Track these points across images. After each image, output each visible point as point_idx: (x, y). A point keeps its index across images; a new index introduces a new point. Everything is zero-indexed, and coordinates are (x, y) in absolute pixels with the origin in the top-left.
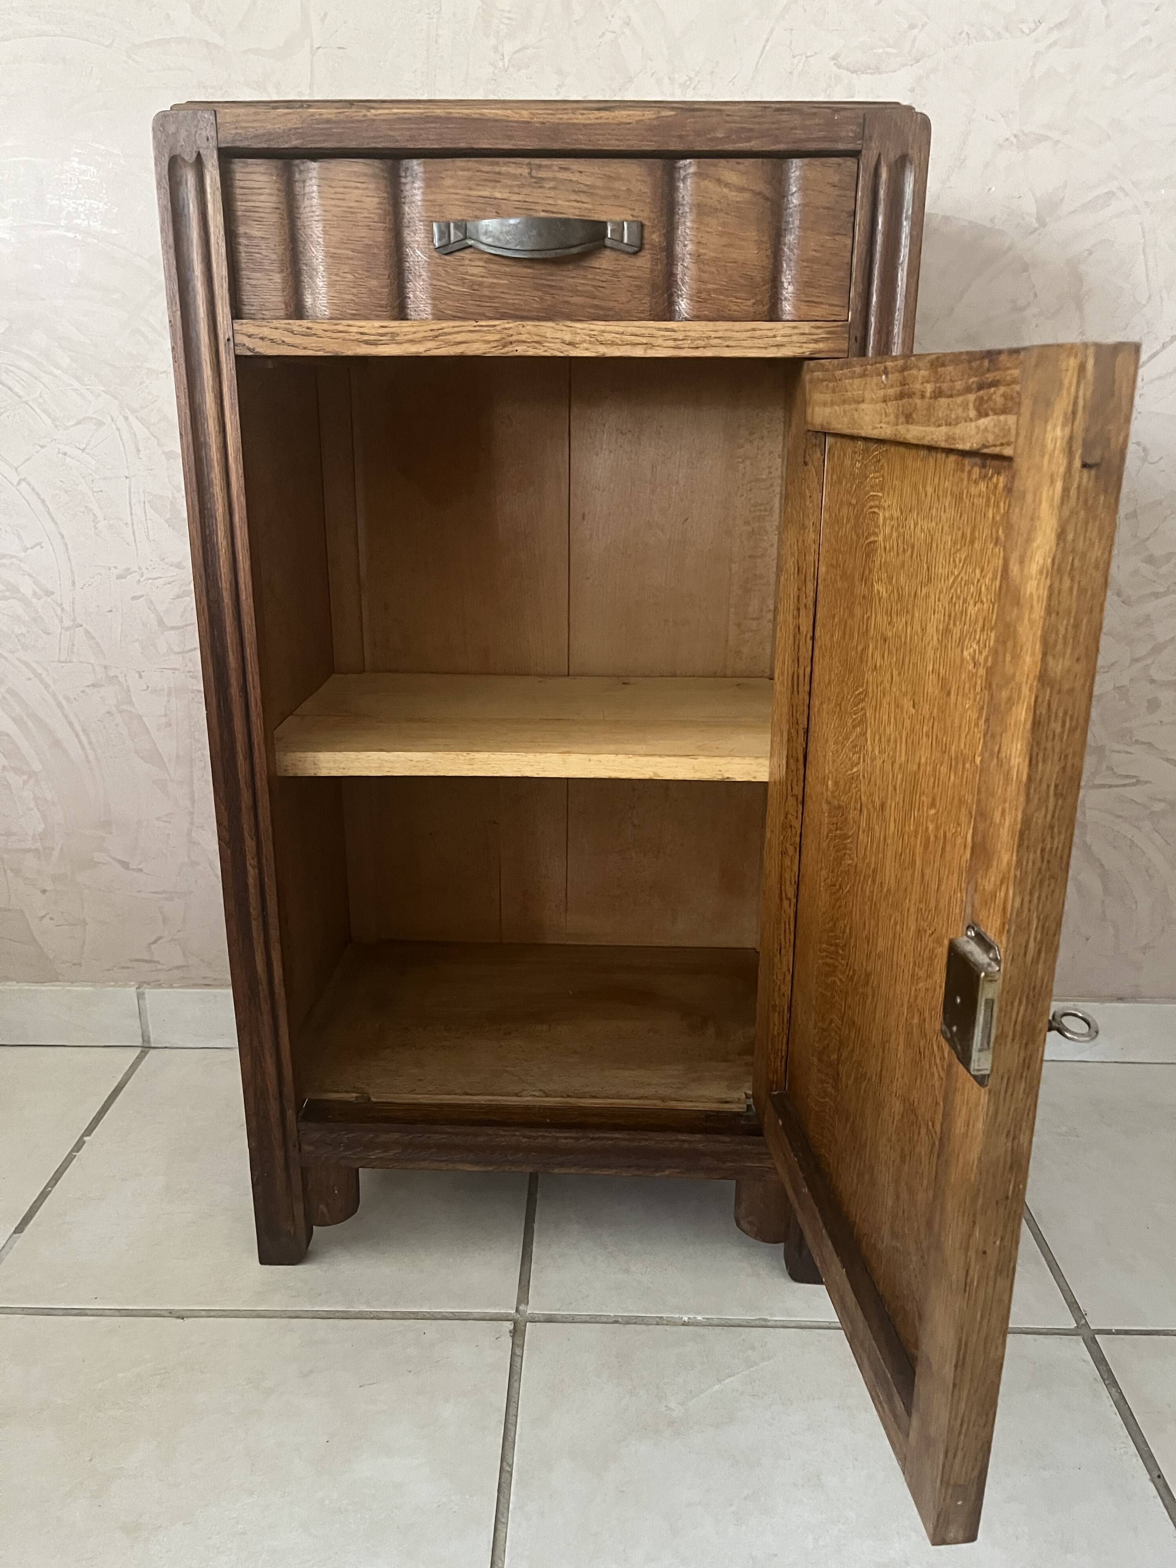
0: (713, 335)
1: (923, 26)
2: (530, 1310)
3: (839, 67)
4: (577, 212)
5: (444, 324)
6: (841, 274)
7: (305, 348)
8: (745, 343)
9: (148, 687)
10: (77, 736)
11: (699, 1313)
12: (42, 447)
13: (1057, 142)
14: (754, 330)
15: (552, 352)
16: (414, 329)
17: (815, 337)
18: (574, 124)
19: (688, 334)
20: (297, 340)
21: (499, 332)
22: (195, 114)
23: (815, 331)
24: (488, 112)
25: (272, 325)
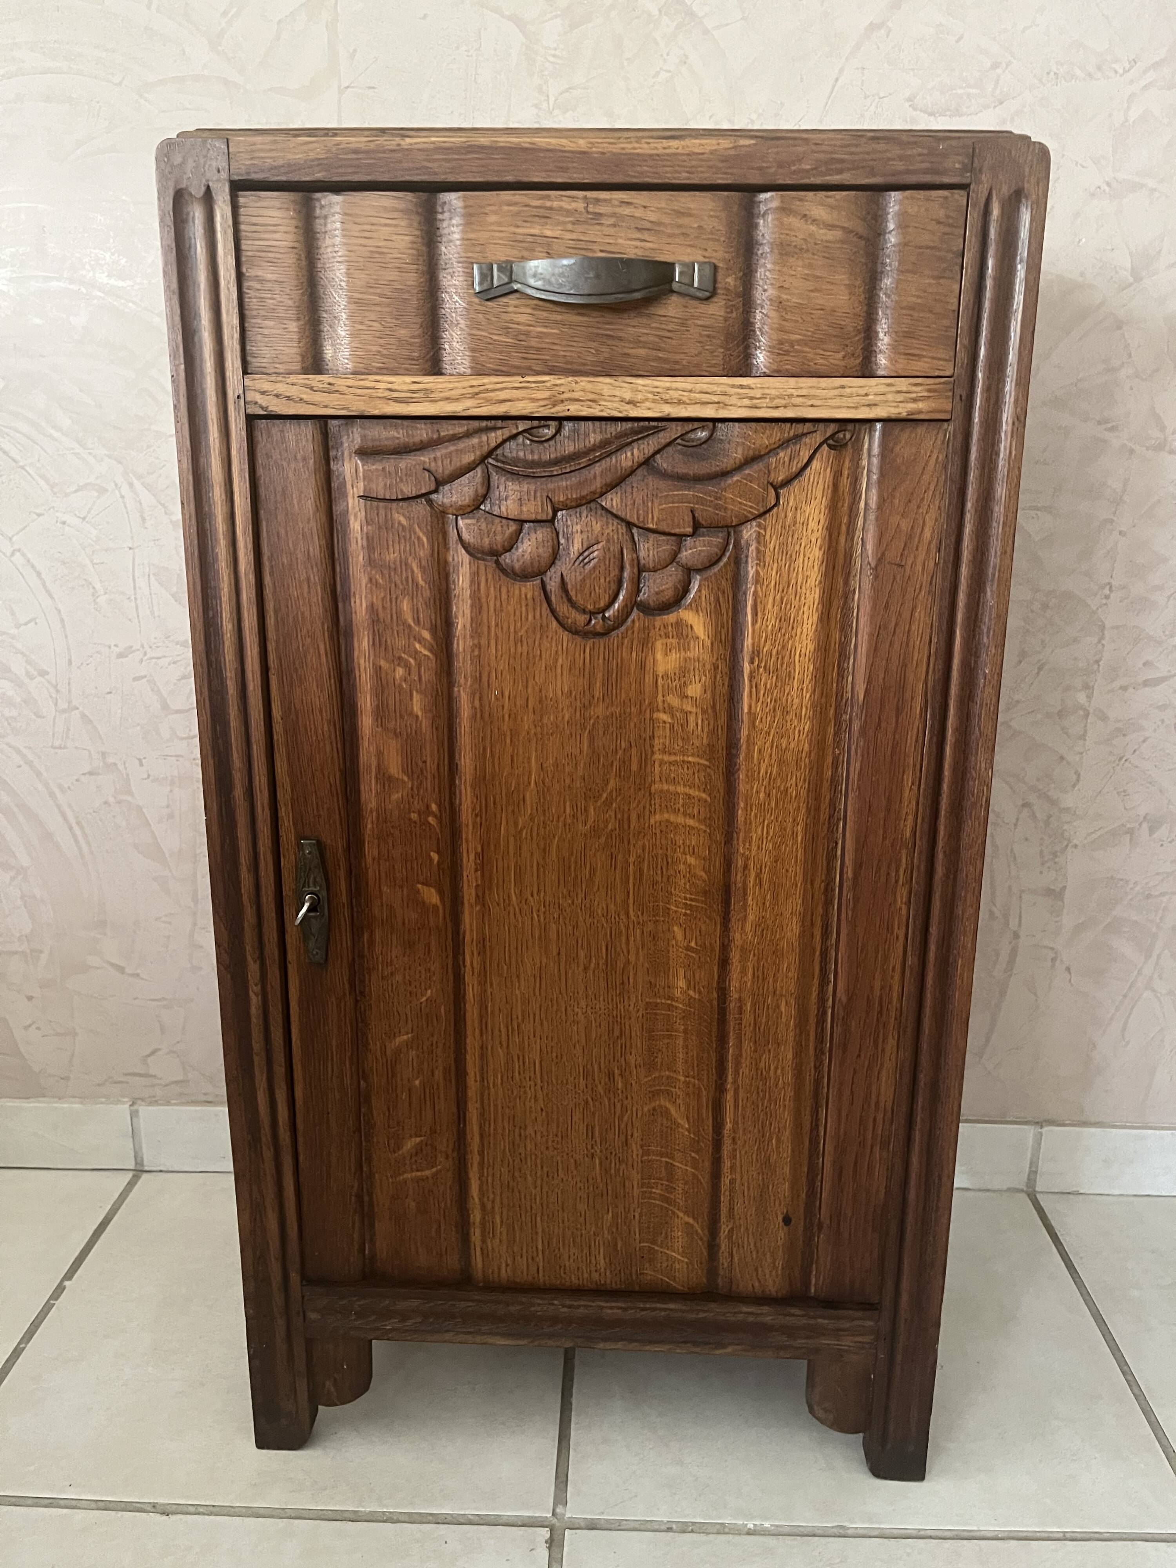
0: (795, 393)
1: (1007, 65)
2: (571, 1512)
3: (915, 109)
4: (640, 252)
5: (486, 380)
6: (946, 322)
7: (326, 407)
8: (832, 403)
9: (149, 776)
10: (71, 828)
11: (766, 1519)
12: (39, 515)
13: (1153, 190)
14: (843, 387)
15: (609, 411)
16: (451, 386)
17: (914, 395)
18: (638, 154)
19: (767, 391)
20: (318, 397)
21: (549, 389)
22: (204, 142)
23: (914, 388)
24: (542, 141)
25: (288, 381)
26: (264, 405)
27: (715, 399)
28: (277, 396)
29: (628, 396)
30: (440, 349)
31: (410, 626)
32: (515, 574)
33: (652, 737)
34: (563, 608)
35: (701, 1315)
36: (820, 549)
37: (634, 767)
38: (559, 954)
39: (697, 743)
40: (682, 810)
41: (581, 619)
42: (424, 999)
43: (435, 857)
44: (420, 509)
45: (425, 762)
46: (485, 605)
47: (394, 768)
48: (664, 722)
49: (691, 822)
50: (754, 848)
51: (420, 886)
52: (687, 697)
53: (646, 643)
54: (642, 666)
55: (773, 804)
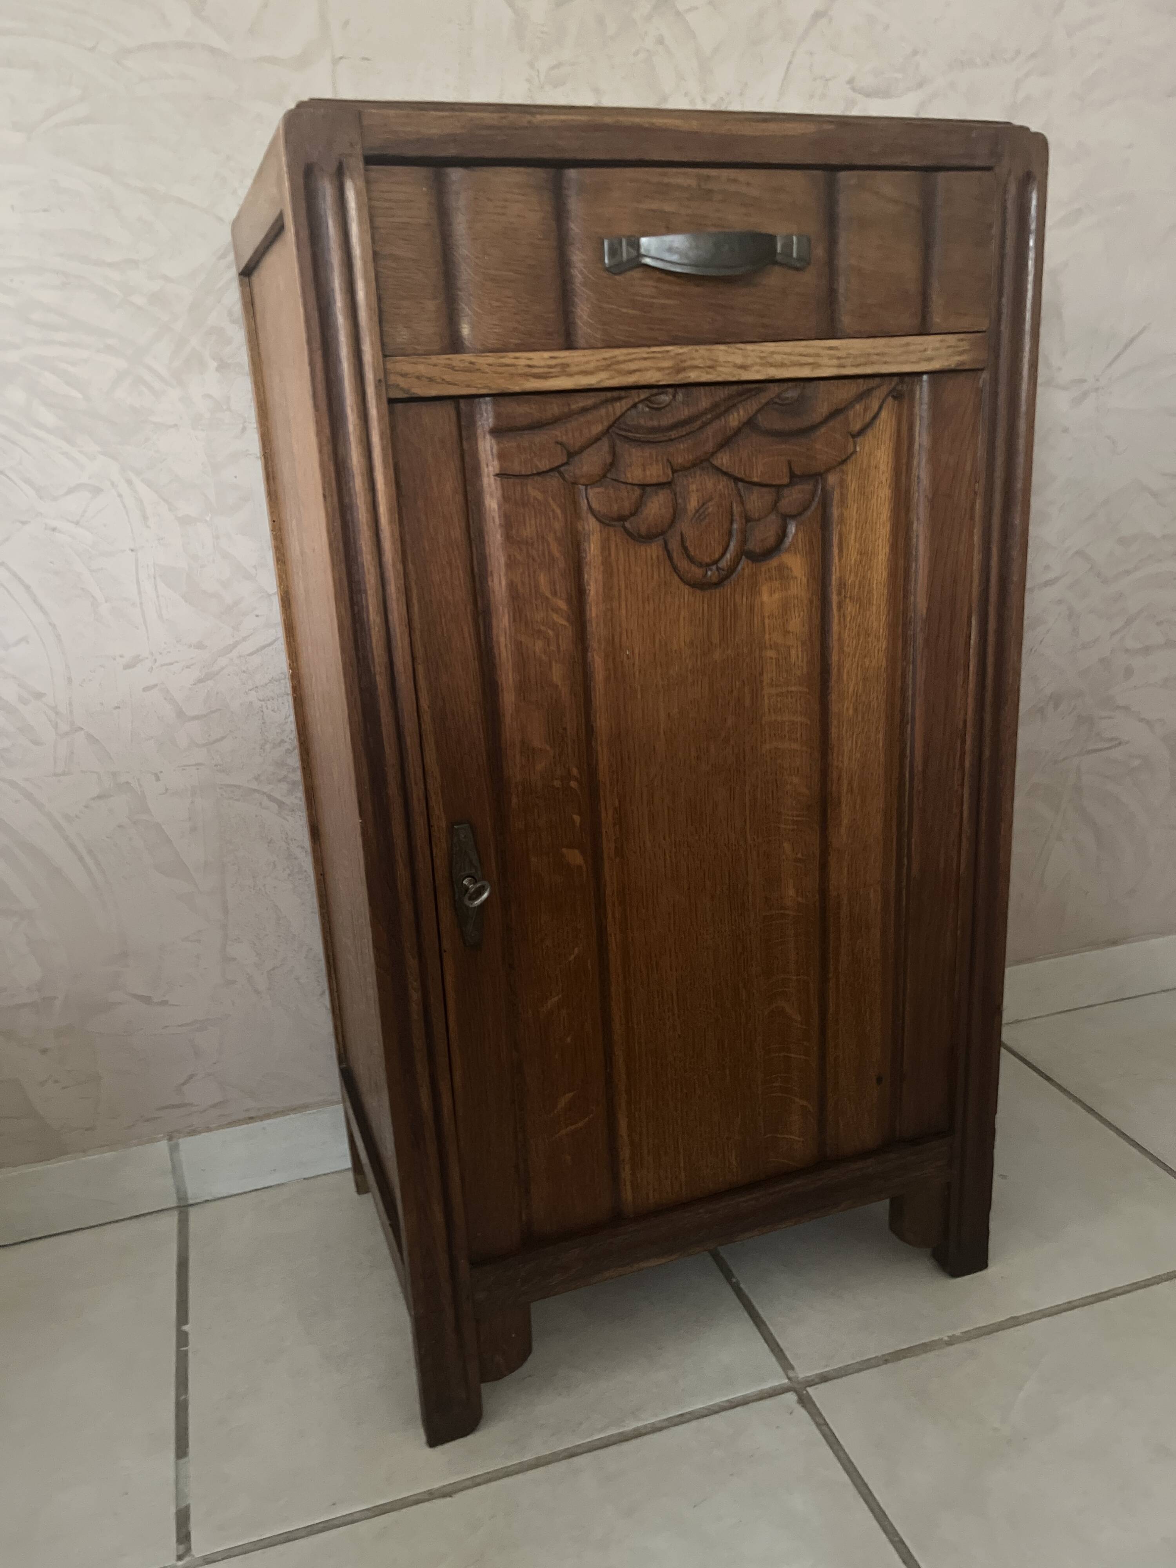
0: (872, 351)
4: (747, 226)
5: (617, 352)
6: (983, 285)
7: (468, 386)
8: (900, 359)
9: (167, 789)
10: (82, 860)
14: (908, 345)
15: (723, 376)
16: (586, 359)
17: (959, 349)
19: (851, 351)
20: (461, 377)
21: (672, 358)
24: (659, 121)
25: (429, 361)
26: (406, 388)
27: (810, 360)
28: (419, 378)
29: (739, 360)
30: (571, 323)
31: (547, 598)
32: (640, 536)
33: (761, 674)
34: (683, 564)
36: (889, 489)
37: (748, 703)
38: (689, 889)
39: (798, 673)
40: (787, 736)
41: (698, 572)
42: (572, 957)
43: (577, 818)
44: (554, 482)
45: (565, 729)
46: (615, 570)
47: (538, 740)
48: (771, 658)
49: (795, 746)
50: (846, 759)
51: (564, 850)
52: (789, 632)
53: (754, 588)
54: (751, 609)
55: (860, 718)
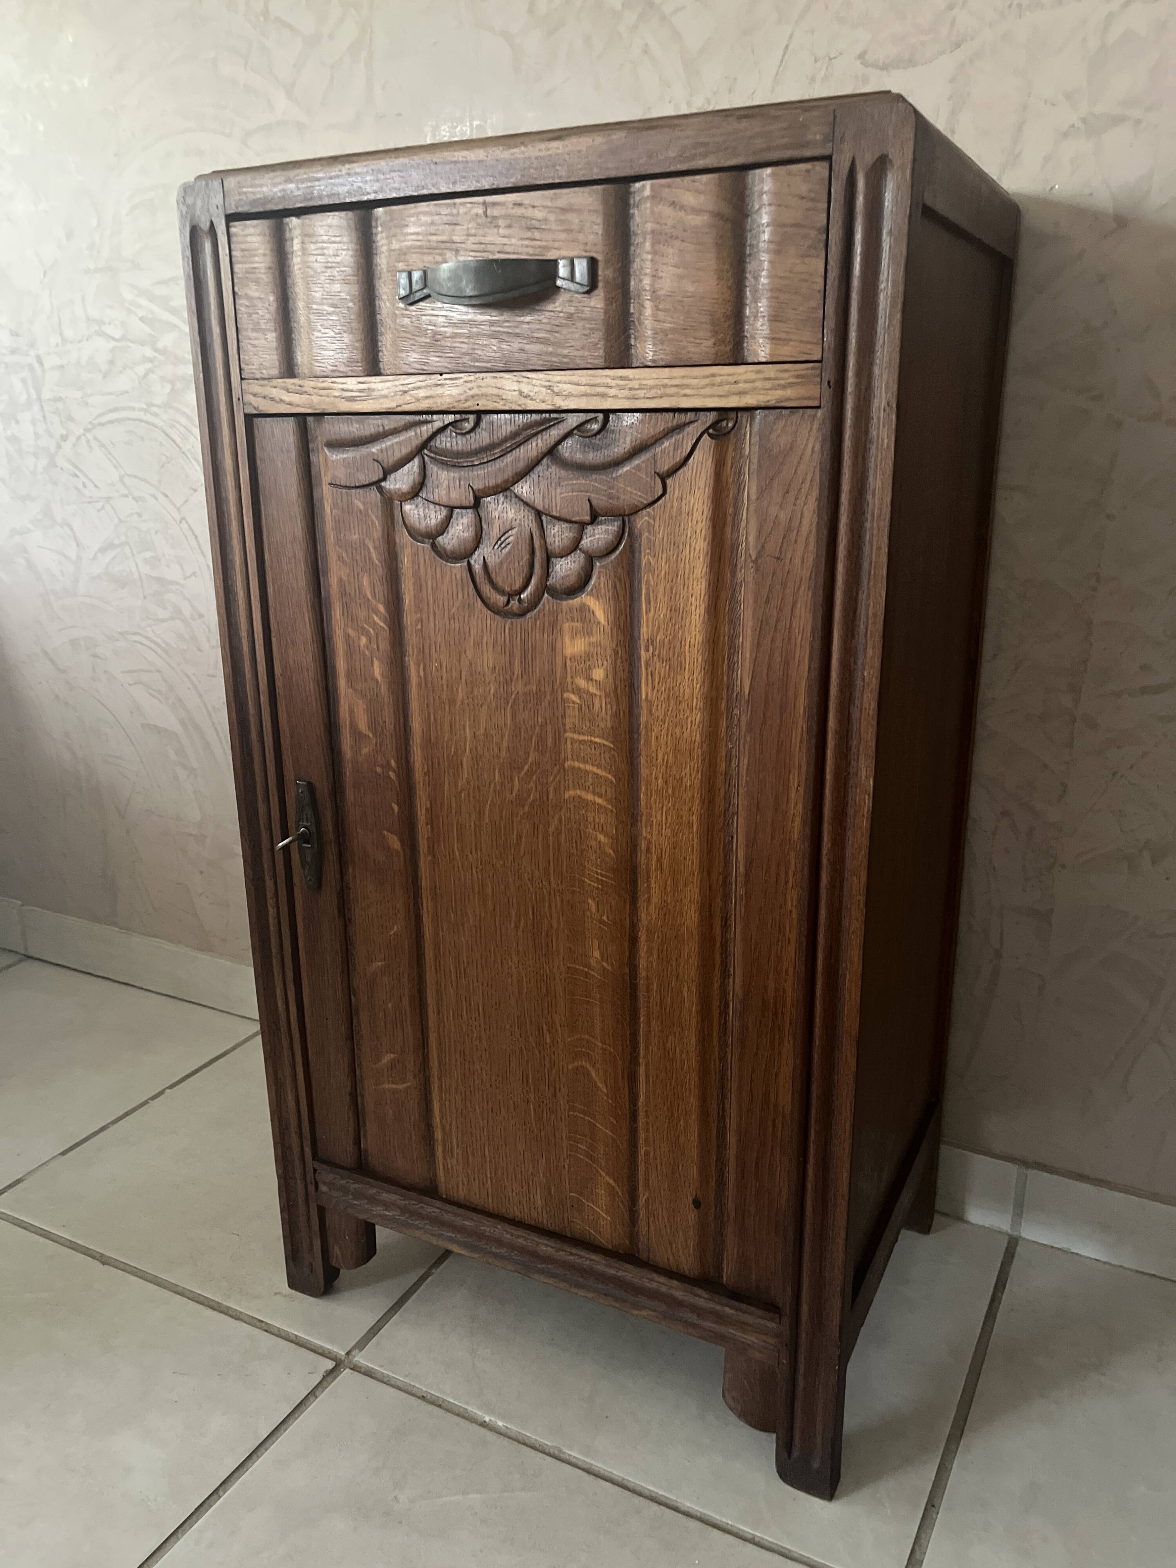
0: (670, 383)
5: (412, 379)
6: (813, 304)
7: (298, 406)
14: (713, 375)
16: (386, 385)
17: (782, 382)
20: (293, 398)
21: (463, 385)
22: (207, 185)
23: (783, 375)
25: (272, 384)
26: (256, 405)
27: (599, 391)
28: (264, 397)
30: (379, 351)
31: (368, 599)
32: (447, 556)
33: (564, 716)
34: (486, 589)
35: (620, 1273)
36: (705, 540)
37: (550, 742)
38: (494, 910)
39: (602, 725)
40: (591, 788)
41: (501, 600)
42: (392, 933)
43: (395, 807)
44: (373, 495)
45: (384, 722)
46: (424, 585)
47: (363, 725)
48: (574, 703)
49: (599, 801)
50: (655, 832)
51: (385, 832)
52: (592, 680)
53: (554, 626)
54: (553, 649)
55: (670, 791)
